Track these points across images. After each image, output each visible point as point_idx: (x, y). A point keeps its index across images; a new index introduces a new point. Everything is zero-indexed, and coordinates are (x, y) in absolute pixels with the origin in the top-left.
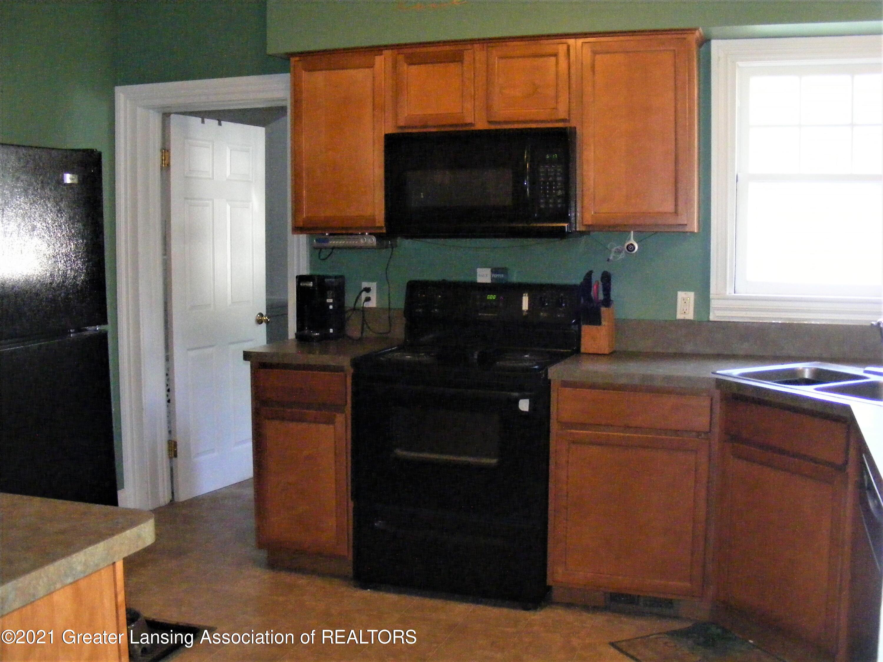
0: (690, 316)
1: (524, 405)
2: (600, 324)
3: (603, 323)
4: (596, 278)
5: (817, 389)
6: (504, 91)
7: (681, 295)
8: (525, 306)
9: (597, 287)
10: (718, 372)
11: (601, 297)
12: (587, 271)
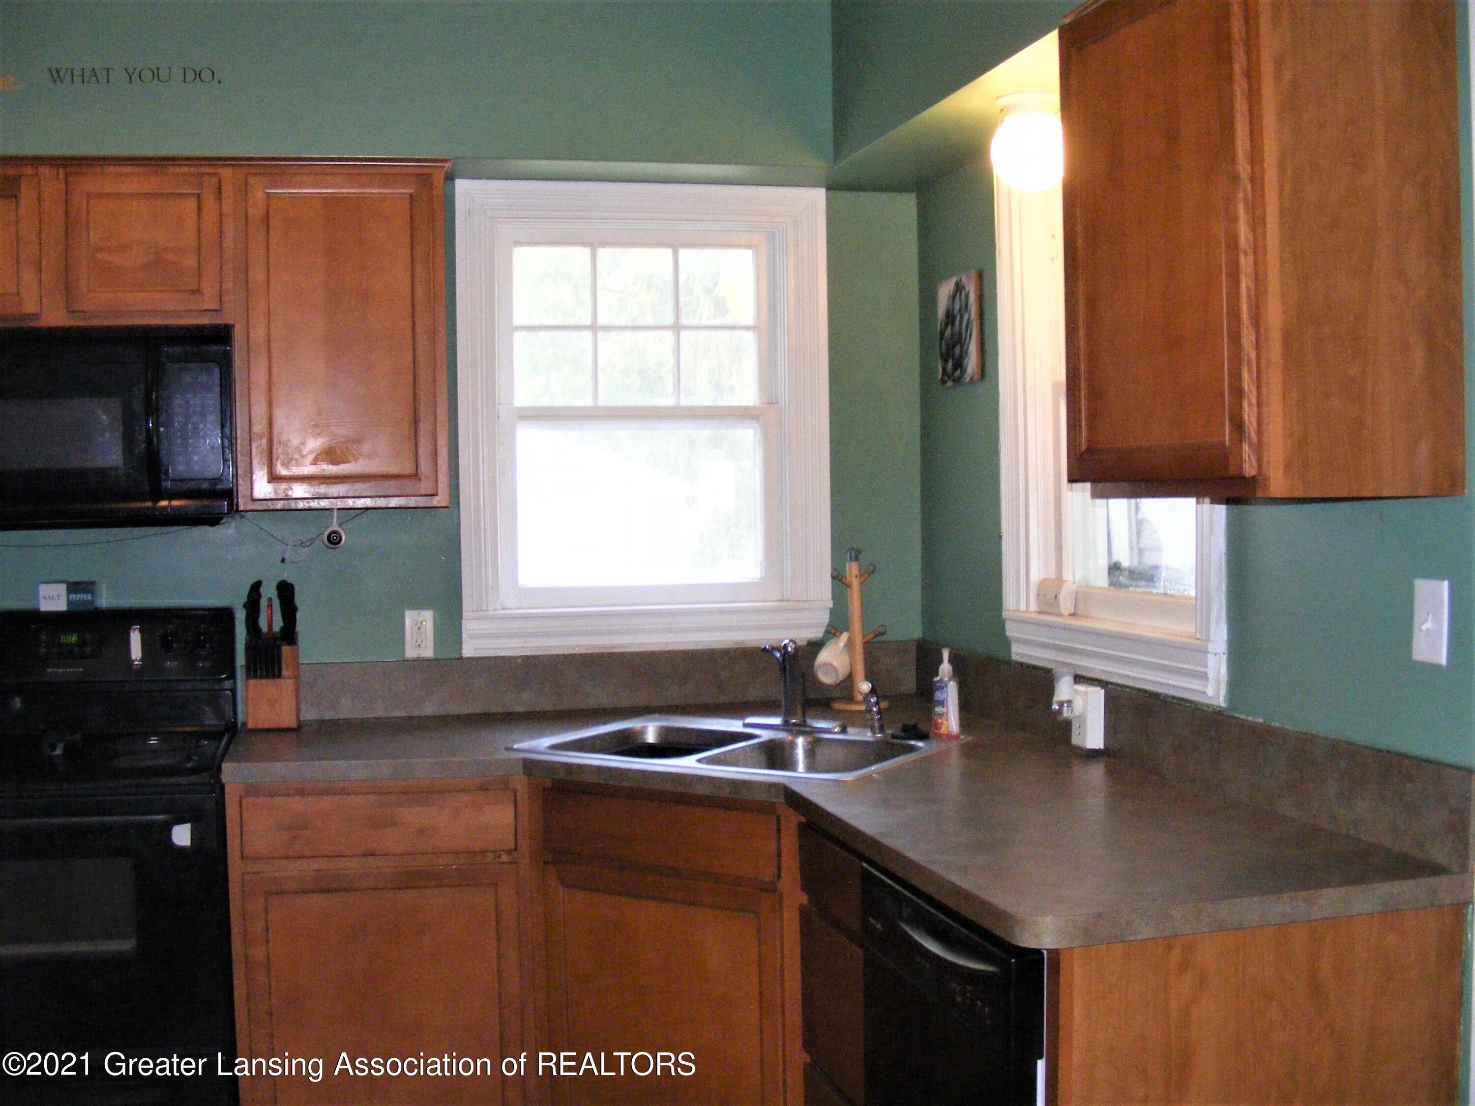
0: (428, 652)
1: (182, 835)
2: (279, 676)
3: (285, 673)
4: (269, 592)
5: (699, 761)
6: (99, 255)
7: (410, 617)
8: (136, 651)
9: (270, 606)
10: (516, 746)
11: (278, 624)
12: (253, 581)
